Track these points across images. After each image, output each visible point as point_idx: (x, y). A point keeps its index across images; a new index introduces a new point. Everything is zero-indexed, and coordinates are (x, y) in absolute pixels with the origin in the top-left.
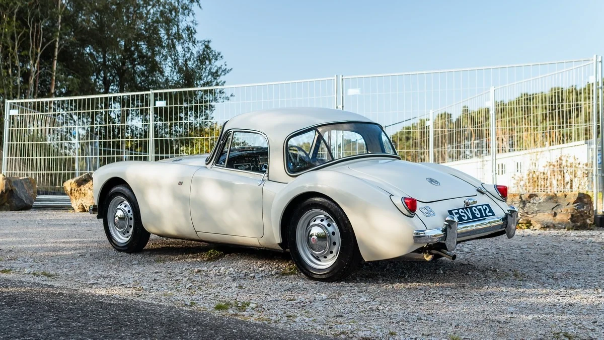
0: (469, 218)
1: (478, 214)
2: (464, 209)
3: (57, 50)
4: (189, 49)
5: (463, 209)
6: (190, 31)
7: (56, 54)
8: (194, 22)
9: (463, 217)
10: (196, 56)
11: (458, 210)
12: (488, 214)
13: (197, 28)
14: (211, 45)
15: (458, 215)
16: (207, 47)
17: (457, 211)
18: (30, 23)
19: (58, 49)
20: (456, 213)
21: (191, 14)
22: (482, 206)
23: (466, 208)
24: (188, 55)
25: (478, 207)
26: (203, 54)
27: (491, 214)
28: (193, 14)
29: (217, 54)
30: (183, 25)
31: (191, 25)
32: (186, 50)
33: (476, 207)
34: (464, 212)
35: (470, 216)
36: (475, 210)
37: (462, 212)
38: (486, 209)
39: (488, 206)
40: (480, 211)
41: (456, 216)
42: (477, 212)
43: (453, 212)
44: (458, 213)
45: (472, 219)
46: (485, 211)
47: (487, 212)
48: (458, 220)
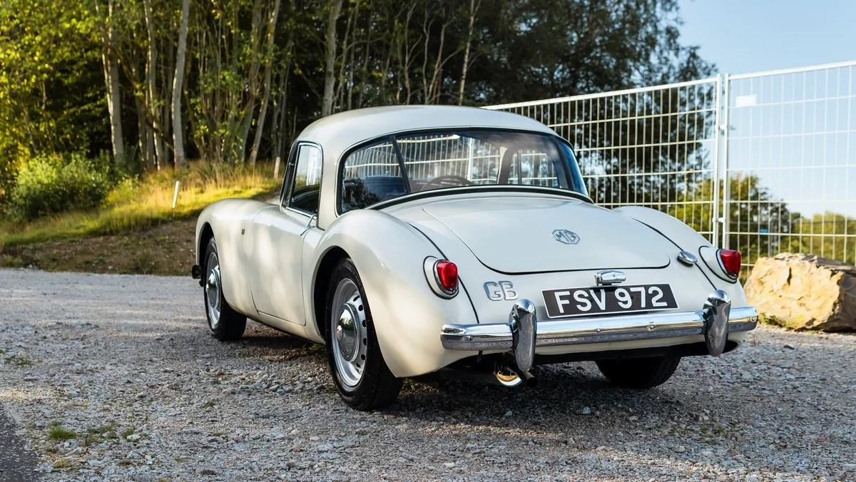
0: (595, 308)
1: (625, 303)
2: (592, 292)
3: (465, 65)
4: (667, 60)
5: (587, 290)
6: (672, 34)
7: (465, 70)
8: (679, 20)
9: (579, 307)
10: (677, 70)
11: (572, 291)
12: (655, 304)
13: (681, 29)
14: (698, 53)
15: (567, 302)
16: (693, 56)
17: (568, 293)
18: (427, 29)
19: (468, 65)
20: (562, 298)
21: (674, 9)
22: (647, 287)
23: (597, 290)
24: (665, 69)
25: (632, 290)
26: (688, 67)
27: (665, 304)
28: (677, 9)
29: (710, 66)
30: (662, 26)
31: (674, 24)
32: (663, 60)
33: (627, 288)
34: (586, 295)
35: (602, 305)
36: (622, 295)
37: (581, 296)
38: (655, 293)
39: (666, 288)
40: (635, 297)
41: (560, 303)
42: (628, 297)
43: (557, 295)
44: (570, 298)
45: (603, 311)
46: (649, 297)
47: (654, 300)
48: (562, 311)
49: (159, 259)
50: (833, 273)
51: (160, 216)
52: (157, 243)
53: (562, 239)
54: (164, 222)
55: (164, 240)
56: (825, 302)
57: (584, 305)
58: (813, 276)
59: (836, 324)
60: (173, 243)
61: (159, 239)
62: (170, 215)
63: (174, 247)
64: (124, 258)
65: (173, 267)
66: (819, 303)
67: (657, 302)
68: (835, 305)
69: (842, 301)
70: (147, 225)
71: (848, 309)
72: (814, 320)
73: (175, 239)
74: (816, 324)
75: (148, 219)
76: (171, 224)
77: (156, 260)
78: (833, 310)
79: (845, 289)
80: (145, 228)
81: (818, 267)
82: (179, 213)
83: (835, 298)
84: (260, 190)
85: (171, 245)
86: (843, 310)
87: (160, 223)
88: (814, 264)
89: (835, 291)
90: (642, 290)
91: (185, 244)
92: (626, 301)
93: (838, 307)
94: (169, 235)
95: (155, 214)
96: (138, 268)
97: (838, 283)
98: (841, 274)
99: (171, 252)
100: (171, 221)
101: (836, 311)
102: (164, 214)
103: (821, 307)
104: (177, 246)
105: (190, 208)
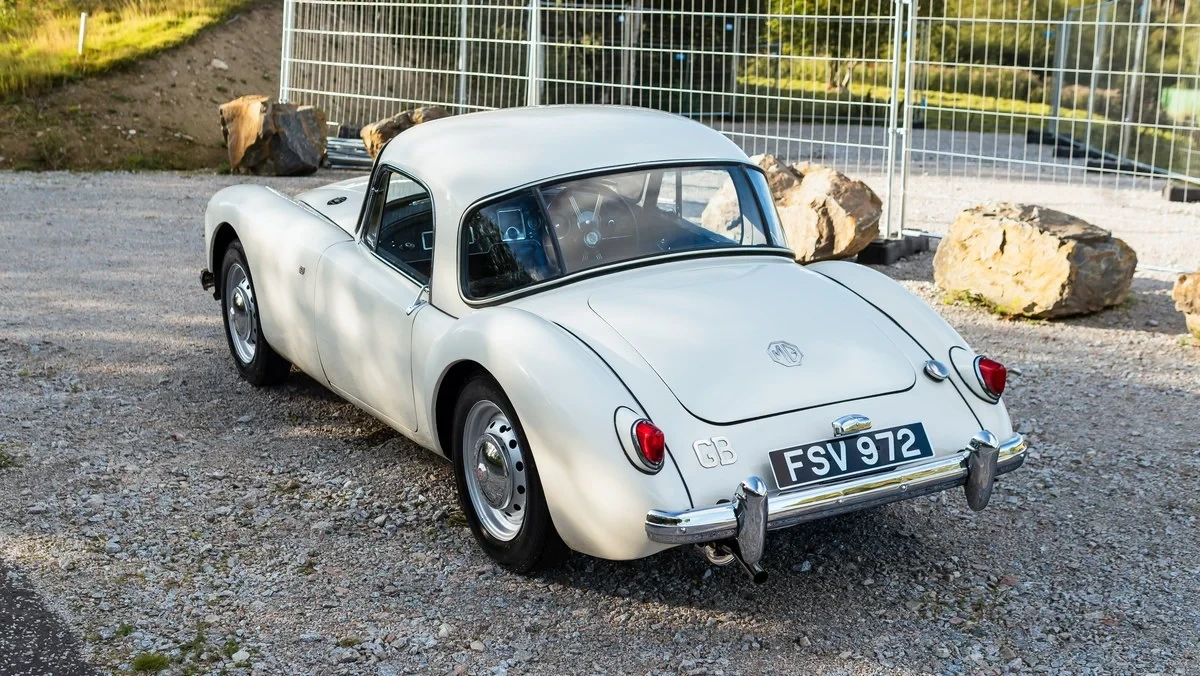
0: (835, 469)
1: (870, 456)
2: (829, 446)
5: (823, 444)
9: (815, 469)
11: (805, 448)
12: (906, 454)
15: (800, 465)
17: (800, 452)
20: (794, 459)
22: (895, 431)
25: (878, 437)
27: (917, 452)
33: (871, 435)
34: (823, 452)
35: (842, 464)
36: (865, 445)
37: (816, 454)
38: (906, 437)
39: (917, 429)
40: (882, 446)
41: (792, 467)
42: (873, 449)
43: (788, 456)
44: (803, 458)
45: (844, 472)
46: (898, 444)
47: (905, 448)
48: (794, 479)
49: (71, 144)
50: (1062, 243)
51: (65, 71)
52: (67, 116)
53: (781, 358)
54: (71, 81)
55: (76, 112)
56: (1050, 282)
57: (820, 466)
58: (1035, 244)
59: (1063, 311)
60: (90, 115)
61: (69, 108)
62: (78, 69)
63: (92, 123)
64: (18, 142)
65: (95, 156)
66: (1041, 282)
67: (908, 450)
68: (1063, 287)
69: (1072, 282)
70: (46, 86)
71: (1079, 291)
72: (1034, 305)
73: (91, 109)
74: (1037, 310)
75: (46, 77)
76: (82, 83)
77: (68, 145)
78: (1061, 294)
79: (1076, 266)
80: (44, 91)
81: (1041, 233)
82: (92, 66)
83: (1064, 279)
84: (207, 19)
85: (87, 119)
86: (1073, 293)
87: (65, 82)
88: (1037, 229)
89: (1064, 269)
90: (890, 435)
91: (107, 117)
92: (870, 454)
93: (1067, 290)
94: (82, 102)
95: (56, 67)
96: (42, 161)
97: (1068, 258)
98: (1072, 244)
99: (88, 130)
100: (81, 79)
101: (1065, 296)
102: (69, 67)
103: (1044, 289)
104: (97, 121)
105: (109, 58)
